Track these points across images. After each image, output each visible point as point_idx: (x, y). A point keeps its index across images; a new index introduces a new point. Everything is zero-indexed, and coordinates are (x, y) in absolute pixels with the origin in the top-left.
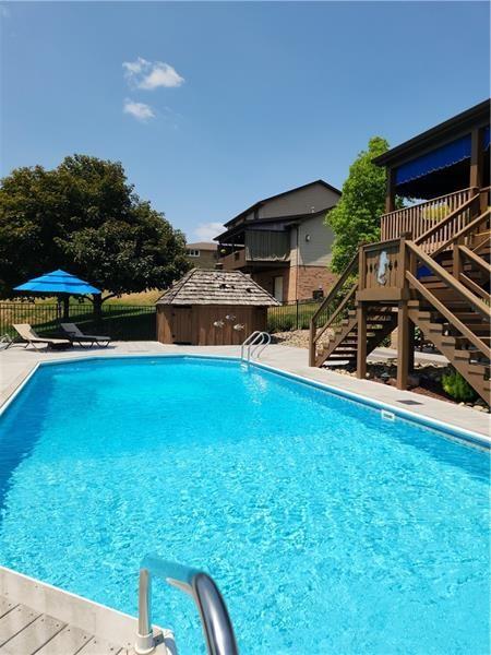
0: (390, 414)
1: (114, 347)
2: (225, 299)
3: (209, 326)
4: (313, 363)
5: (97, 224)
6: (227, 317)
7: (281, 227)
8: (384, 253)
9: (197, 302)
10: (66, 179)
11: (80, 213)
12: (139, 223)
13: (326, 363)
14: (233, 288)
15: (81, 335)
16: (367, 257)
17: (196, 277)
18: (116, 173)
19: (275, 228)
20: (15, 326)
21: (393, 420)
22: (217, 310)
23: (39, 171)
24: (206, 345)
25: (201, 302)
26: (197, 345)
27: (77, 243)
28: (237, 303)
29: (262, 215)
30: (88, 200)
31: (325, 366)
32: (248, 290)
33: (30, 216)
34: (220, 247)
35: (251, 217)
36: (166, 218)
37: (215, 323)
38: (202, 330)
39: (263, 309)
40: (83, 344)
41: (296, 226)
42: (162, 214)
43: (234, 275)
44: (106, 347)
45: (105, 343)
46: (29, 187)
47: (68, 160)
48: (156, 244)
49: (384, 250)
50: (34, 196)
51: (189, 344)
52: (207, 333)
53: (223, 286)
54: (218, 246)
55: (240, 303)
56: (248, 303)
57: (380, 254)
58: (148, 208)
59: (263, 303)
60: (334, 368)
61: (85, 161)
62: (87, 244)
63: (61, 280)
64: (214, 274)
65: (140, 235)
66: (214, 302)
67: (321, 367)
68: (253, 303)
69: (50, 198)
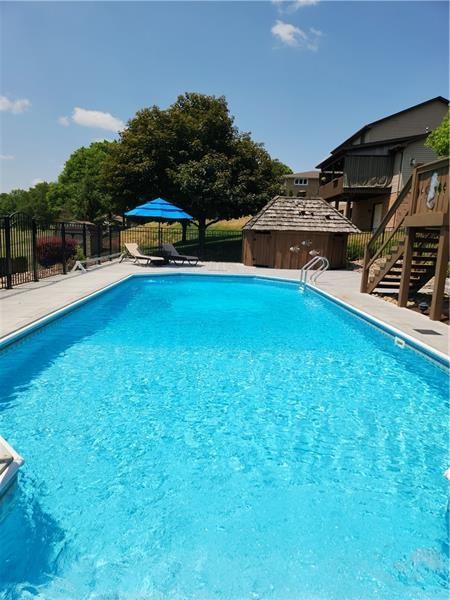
0: (401, 341)
1: (200, 266)
2: (303, 225)
3: (285, 251)
4: (365, 289)
5: (198, 157)
6: (304, 243)
7: (385, 151)
8: (436, 174)
9: (275, 228)
10: (177, 117)
11: (186, 148)
12: (237, 154)
13: (376, 290)
14: (312, 214)
15: (177, 255)
16: (419, 180)
17: (278, 204)
18: (220, 107)
19: (378, 152)
20: (126, 245)
21: (402, 347)
22: (294, 236)
23: (156, 111)
24: (282, 268)
25: (279, 228)
26: (273, 268)
27: (184, 174)
28: (314, 229)
29: (368, 139)
30: (194, 134)
31: (375, 293)
32: (328, 217)
33: (148, 152)
34: (321, 175)
35: (358, 142)
36: (265, 148)
37: (291, 249)
38: (279, 255)
39: (343, 236)
40: (177, 262)
41: (401, 150)
42: (261, 144)
43: (315, 202)
44: (195, 265)
45: (194, 263)
46: (146, 126)
47: (181, 98)
48: (251, 174)
49: (436, 171)
50: (151, 134)
51: (267, 267)
52: (283, 256)
53: (303, 213)
54: (320, 174)
55: (317, 229)
56: (325, 230)
57: (432, 175)
58: (249, 139)
59: (341, 230)
60: (382, 295)
61: (194, 98)
62: (192, 175)
63: (159, 207)
64: (296, 201)
65: (237, 165)
66: (291, 228)
67: (371, 294)
68: (330, 230)
69: (162, 135)
